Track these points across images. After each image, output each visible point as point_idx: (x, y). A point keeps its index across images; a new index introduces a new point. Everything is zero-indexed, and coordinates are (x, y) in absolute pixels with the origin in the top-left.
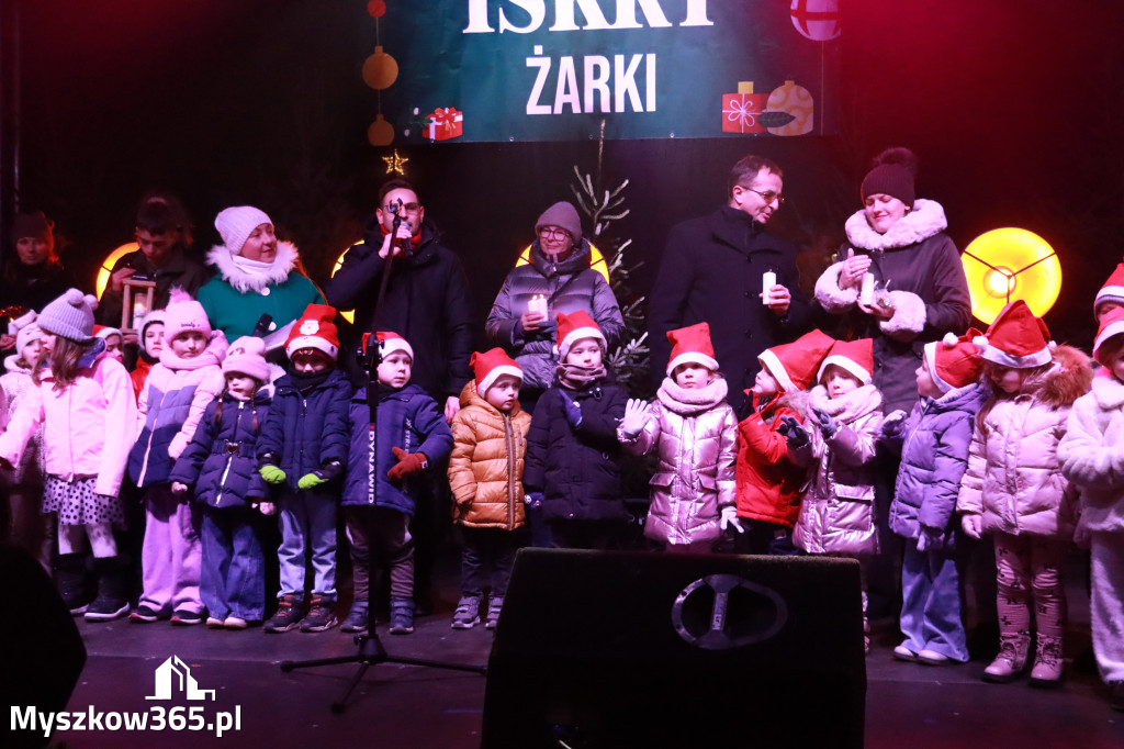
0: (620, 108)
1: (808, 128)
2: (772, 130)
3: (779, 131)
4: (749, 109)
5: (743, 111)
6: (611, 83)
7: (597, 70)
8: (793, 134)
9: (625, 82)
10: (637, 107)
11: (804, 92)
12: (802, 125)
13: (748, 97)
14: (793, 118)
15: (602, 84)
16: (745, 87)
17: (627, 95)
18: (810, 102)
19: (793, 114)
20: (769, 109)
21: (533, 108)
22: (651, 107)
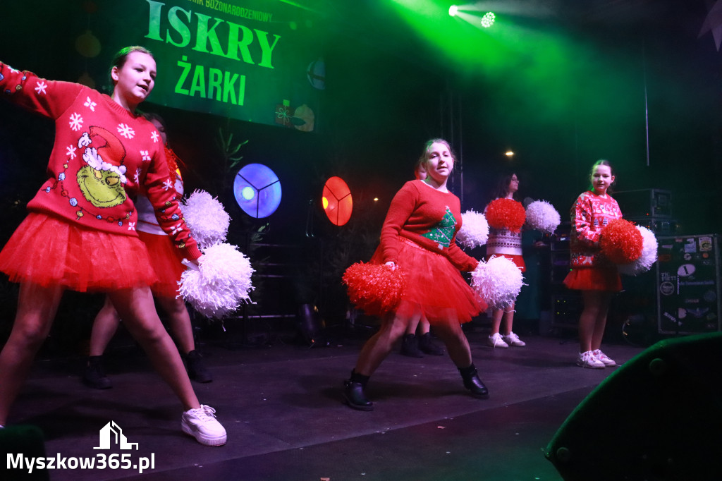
0: (225, 100)
1: (311, 129)
2: (296, 126)
3: (299, 128)
4: (287, 114)
5: (285, 114)
6: (222, 85)
7: (216, 76)
8: (305, 130)
9: (229, 87)
10: (234, 101)
11: (311, 112)
12: (309, 127)
13: (287, 108)
14: (305, 123)
15: (217, 84)
16: (286, 103)
17: (229, 94)
18: (313, 117)
19: (305, 120)
20: (295, 116)
21: (179, 89)
22: (241, 103)
